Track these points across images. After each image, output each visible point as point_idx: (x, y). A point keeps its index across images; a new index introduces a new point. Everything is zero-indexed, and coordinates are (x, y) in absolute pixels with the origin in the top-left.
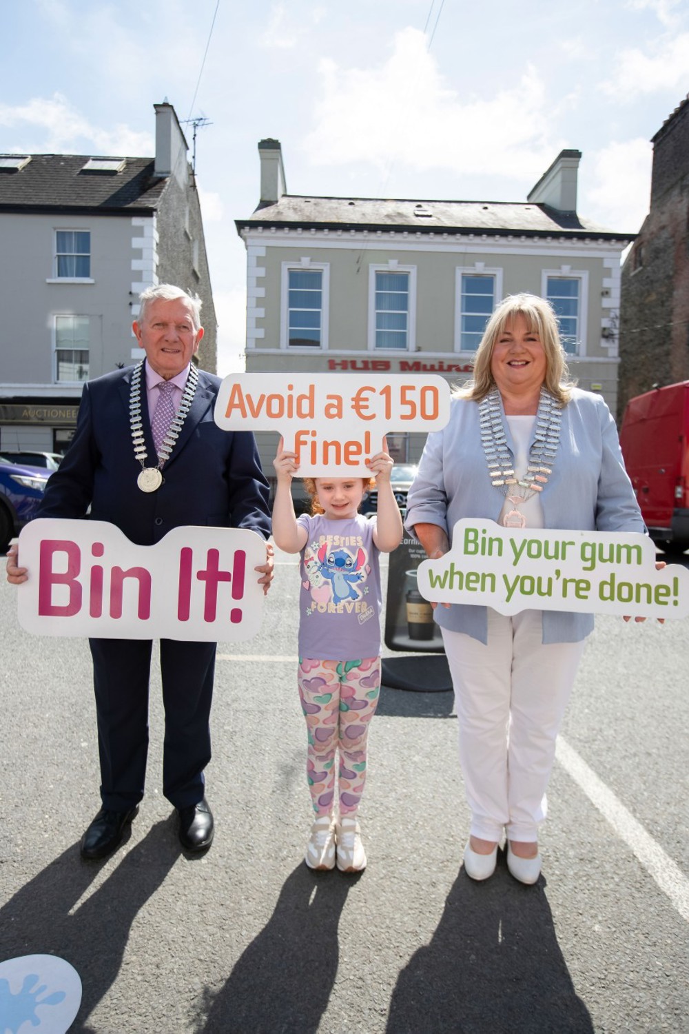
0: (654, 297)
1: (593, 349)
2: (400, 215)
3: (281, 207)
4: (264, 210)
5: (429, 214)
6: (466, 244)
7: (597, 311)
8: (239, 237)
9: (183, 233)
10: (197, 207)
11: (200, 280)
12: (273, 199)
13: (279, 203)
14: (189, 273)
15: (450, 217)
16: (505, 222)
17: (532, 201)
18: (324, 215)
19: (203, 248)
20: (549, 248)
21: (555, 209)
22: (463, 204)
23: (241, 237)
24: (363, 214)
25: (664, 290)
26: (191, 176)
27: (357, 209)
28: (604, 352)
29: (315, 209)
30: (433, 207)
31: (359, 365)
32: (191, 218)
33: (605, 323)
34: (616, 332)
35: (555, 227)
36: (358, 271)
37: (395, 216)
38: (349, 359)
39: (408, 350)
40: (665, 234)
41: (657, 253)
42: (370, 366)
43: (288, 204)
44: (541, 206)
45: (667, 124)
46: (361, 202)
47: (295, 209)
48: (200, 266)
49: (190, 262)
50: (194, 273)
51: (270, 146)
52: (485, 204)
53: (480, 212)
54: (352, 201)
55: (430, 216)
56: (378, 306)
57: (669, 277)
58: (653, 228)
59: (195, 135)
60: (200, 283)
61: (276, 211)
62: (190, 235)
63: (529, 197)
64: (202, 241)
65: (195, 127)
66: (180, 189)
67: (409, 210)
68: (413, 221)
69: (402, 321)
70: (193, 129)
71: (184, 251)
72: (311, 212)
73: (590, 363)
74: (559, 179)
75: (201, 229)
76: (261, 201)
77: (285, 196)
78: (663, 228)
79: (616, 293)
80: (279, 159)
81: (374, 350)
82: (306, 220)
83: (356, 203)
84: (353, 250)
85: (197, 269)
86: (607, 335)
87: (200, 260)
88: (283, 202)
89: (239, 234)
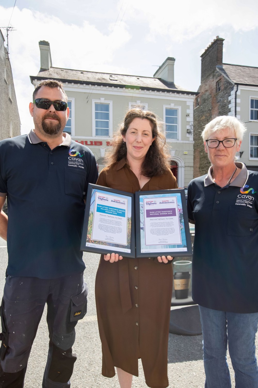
0: (204, 118)
1: (184, 138)
2: (104, 79)
3: (51, 72)
4: (43, 72)
5: (116, 80)
6: (133, 93)
7: (185, 123)
8: (32, 84)
9: (4, 80)
10: (10, 69)
11: (12, 103)
12: (46, 68)
13: (49, 70)
14: (8, 99)
15: (125, 81)
16: (147, 85)
17: (156, 77)
18: (71, 77)
19: (13, 88)
20: (165, 96)
21: (166, 81)
22: (129, 77)
23: (33, 84)
24: (88, 78)
25: (208, 115)
26: (7, 54)
27: (85, 75)
28: (188, 139)
29: (66, 74)
30: (117, 77)
31: (89, 143)
32: (7, 74)
33: (188, 127)
34: (192, 131)
35: (167, 88)
36: (87, 102)
37: (102, 79)
38: (84, 141)
39: (110, 137)
40: (208, 93)
41: (204, 101)
42: (94, 143)
43: (54, 71)
44: (160, 79)
45: (206, 51)
46: (86, 73)
47: (57, 73)
48: (12, 96)
49: (8, 94)
50: (10, 99)
51: (44, 44)
52: (138, 77)
53: (136, 80)
54: (82, 72)
55: (117, 80)
56: (96, 118)
57: (210, 110)
58: (203, 91)
59: (8, 35)
60: (12, 104)
61: (49, 73)
62: (7, 81)
63: (154, 75)
64: (13, 85)
65: (7, 31)
66: (1, 59)
67: (107, 77)
68: (110, 82)
69: (107, 124)
70: (6, 31)
71: (4, 89)
72: (65, 75)
73: (183, 143)
74: (167, 68)
75: (12, 79)
76: (41, 69)
77: (51, 67)
78: (207, 91)
79: (192, 115)
80: (49, 50)
81: (95, 137)
82: (63, 78)
83: (84, 73)
84: (85, 93)
85: (11, 98)
86: (189, 133)
87: (12, 94)
88: (51, 69)
89: (32, 82)
